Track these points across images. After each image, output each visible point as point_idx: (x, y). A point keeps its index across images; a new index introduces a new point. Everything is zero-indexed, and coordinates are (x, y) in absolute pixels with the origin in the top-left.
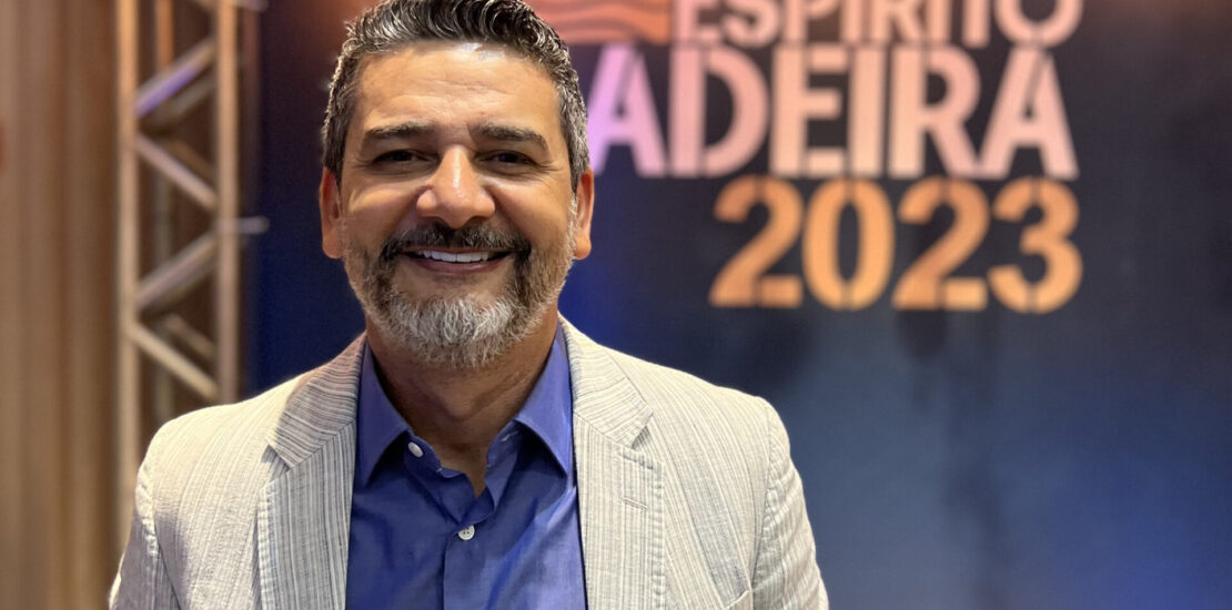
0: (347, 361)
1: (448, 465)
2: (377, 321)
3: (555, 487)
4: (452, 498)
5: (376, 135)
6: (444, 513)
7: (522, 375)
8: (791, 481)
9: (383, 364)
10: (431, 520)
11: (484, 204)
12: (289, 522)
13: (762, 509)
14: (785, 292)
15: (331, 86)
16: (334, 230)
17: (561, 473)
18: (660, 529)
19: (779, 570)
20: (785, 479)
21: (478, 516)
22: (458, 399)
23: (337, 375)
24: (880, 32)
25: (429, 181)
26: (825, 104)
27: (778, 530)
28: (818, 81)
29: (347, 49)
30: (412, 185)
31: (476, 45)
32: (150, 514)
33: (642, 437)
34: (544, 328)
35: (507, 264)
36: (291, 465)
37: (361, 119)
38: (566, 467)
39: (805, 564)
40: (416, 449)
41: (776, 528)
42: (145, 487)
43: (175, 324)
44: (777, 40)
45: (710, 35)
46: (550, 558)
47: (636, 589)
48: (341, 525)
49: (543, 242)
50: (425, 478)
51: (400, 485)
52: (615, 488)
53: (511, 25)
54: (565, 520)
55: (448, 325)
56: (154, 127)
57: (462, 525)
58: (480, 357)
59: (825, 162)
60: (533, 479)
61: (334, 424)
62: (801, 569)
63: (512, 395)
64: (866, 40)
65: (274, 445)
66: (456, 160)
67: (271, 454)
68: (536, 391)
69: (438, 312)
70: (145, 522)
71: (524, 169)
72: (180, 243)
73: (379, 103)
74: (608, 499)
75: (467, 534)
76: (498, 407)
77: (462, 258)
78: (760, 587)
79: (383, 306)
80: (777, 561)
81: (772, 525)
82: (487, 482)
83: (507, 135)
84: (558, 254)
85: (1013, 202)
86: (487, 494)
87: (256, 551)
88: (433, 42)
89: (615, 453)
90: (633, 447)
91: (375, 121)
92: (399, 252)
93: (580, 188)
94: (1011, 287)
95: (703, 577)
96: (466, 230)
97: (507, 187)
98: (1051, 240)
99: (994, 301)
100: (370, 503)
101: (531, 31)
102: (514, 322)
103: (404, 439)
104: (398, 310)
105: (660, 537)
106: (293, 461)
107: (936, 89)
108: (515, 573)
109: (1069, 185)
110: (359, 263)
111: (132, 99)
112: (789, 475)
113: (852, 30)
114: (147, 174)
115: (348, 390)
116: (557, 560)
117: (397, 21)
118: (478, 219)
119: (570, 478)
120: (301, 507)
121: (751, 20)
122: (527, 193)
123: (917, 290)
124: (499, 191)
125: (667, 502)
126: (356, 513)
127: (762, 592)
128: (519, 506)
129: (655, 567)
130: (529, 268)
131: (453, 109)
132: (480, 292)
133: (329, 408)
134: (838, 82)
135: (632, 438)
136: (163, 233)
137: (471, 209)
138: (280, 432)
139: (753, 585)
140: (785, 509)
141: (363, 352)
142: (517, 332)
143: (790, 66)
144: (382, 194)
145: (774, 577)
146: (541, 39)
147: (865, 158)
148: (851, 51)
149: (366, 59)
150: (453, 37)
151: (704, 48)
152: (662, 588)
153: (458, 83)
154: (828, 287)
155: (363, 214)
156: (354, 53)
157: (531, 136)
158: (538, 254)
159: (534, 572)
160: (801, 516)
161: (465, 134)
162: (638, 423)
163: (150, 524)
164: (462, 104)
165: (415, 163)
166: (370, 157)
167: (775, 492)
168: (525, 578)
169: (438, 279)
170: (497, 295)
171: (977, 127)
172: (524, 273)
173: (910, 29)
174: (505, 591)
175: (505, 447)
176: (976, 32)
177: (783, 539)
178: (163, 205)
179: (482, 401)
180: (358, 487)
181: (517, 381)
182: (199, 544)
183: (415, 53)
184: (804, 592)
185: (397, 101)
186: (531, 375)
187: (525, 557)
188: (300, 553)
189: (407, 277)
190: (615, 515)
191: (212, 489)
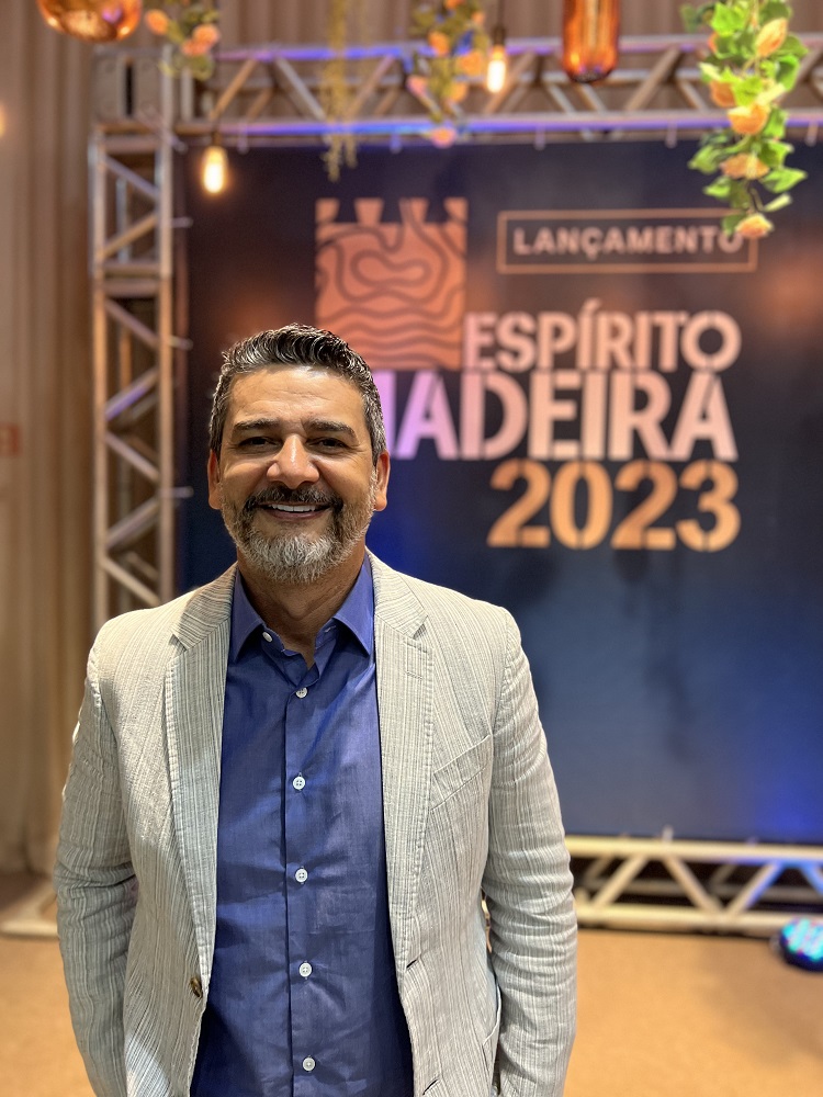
0: (226, 580)
1: (290, 647)
2: (243, 551)
3: (361, 663)
4: (292, 670)
5: (241, 427)
6: (287, 679)
7: (339, 588)
8: (521, 663)
9: (247, 579)
10: (277, 684)
11: (312, 473)
12: (187, 684)
13: (500, 682)
14: (538, 537)
15: (215, 395)
16: (216, 491)
17: (366, 655)
18: (430, 692)
19: (512, 721)
20: (517, 661)
21: (309, 681)
22: (296, 605)
23: (220, 588)
24: (603, 362)
25: (275, 458)
26: (566, 410)
27: (511, 696)
28: (560, 395)
29: (225, 371)
30: (266, 460)
31: (309, 368)
32: (96, 679)
33: (421, 631)
34: (355, 556)
35: (328, 513)
36: (188, 647)
37: (232, 417)
38: (368, 649)
39: (530, 719)
40: (267, 636)
41: (510, 694)
42: (93, 662)
43: (133, 558)
44: (534, 368)
45: (488, 364)
46: (356, 712)
47: (413, 732)
48: (220, 686)
49: (352, 498)
50: (274, 656)
51: (259, 660)
52: (401, 665)
53: (331, 354)
54: (368, 686)
55: (287, 554)
56: (118, 427)
57: (298, 688)
58: (310, 575)
59: (566, 450)
60: (346, 658)
61: (215, 620)
62: (527, 722)
63: (333, 601)
64: (593, 367)
65: (177, 635)
66: (294, 443)
67: (174, 640)
68: (349, 599)
69: (281, 545)
70: (93, 685)
71: (341, 450)
72: (135, 505)
73: (244, 406)
74: (396, 673)
75: (302, 694)
76: (323, 609)
77: (297, 509)
78: (499, 732)
79: (246, 541)
80: (510, 716)
81: (507, 691)
82: (316, 660)
83: (327, 427)
84: (361, 507)
85: (693, 477)
86: (315, 667)
87: (164, 704)
88: (281, 365)
89: (401, 642)
90: (414, 638)
91: (241, 418)
92: (256, 506)
93: (379, 463)
94: (692, 534)
95: (460, 725)
96: (299, 490)
97: (327, 462)
98: (719, 503)
99: (680, 543)
100: (238, 672)
101: (345, 359)
102: (333, 552)
103: (260, 630)
104: (255, 543)
105: (430, 698)
106: (188, 644)
107: (641, 400)
108: (334, 719)
109: (731, 465)
110: (231, 512)
111: (104, 408)
112: (520, 658)
113: (584, 360)
114: (114, 459)
115: (225, 597)
116: (360, 712)
117: (256, 352)
118: (308, 483)
119: (372, 658)
120: (194, 675)
121: (516, 354)
122: (340, 466)
123: (627, 536)
124: (321, 464)
125: (436, 675)
126: (230, 680)
127: (500, 737)
128: (335, 676)
129: (427, 718)
130: (342, 517)
131: (291, 409)
132: (310, 532)
133: (213, 609)
134: (575, 396)
135: (414, 632)
136: (124, 498)
137: (303, 476)
138: (182, 626)
139: (493, 732)
140: (517, 681)
141: (235, 573)
142: (335, 559)
143: (542, 385)
144: (245, 466)
145: (508, 727)
146: (352, 364)
147: (593, 447)
148: (583, 374)
149: (236, 377)
150: (294, 362)
151: (484, 373)
152: (431, 732)
153: (296, 392)
154: (567, 534)
155: (233, 479)
156: (229, 373)
157: (344, 428)
158: (348, 507)
159: (346, 719)
160: (528, 685)
161: (300, 426)
162: (418, 622)
163: (96, 686)
164: (297, 407)
165: (267, 446)
166: (238, 442)
167: (509, 670)
168: (339, 723)
169: (282, 523)
170: (321, 534)
171: (669, 426)
172: (339, 520)
173: (624, 359)
174: (327, 733)
175: (327, 637)
176: (668, 361)
177: (515, 702)
178: (124, 479)
179: (311, 607)
180: (230, 663)
181: (336, 592)
182: (127, 699)
183: (268, 372)
184: (529, 738)
185: (255, 404)
186: (346, 588)
187: (341, 709)
188: (192, 705)
189: (262, 522)
190: (401, 682)
191: (136, 663)
